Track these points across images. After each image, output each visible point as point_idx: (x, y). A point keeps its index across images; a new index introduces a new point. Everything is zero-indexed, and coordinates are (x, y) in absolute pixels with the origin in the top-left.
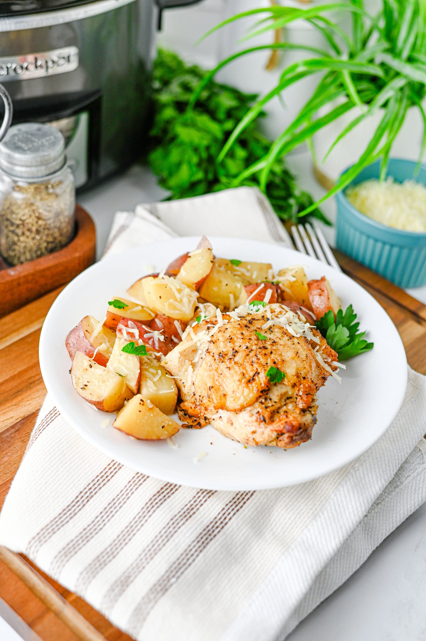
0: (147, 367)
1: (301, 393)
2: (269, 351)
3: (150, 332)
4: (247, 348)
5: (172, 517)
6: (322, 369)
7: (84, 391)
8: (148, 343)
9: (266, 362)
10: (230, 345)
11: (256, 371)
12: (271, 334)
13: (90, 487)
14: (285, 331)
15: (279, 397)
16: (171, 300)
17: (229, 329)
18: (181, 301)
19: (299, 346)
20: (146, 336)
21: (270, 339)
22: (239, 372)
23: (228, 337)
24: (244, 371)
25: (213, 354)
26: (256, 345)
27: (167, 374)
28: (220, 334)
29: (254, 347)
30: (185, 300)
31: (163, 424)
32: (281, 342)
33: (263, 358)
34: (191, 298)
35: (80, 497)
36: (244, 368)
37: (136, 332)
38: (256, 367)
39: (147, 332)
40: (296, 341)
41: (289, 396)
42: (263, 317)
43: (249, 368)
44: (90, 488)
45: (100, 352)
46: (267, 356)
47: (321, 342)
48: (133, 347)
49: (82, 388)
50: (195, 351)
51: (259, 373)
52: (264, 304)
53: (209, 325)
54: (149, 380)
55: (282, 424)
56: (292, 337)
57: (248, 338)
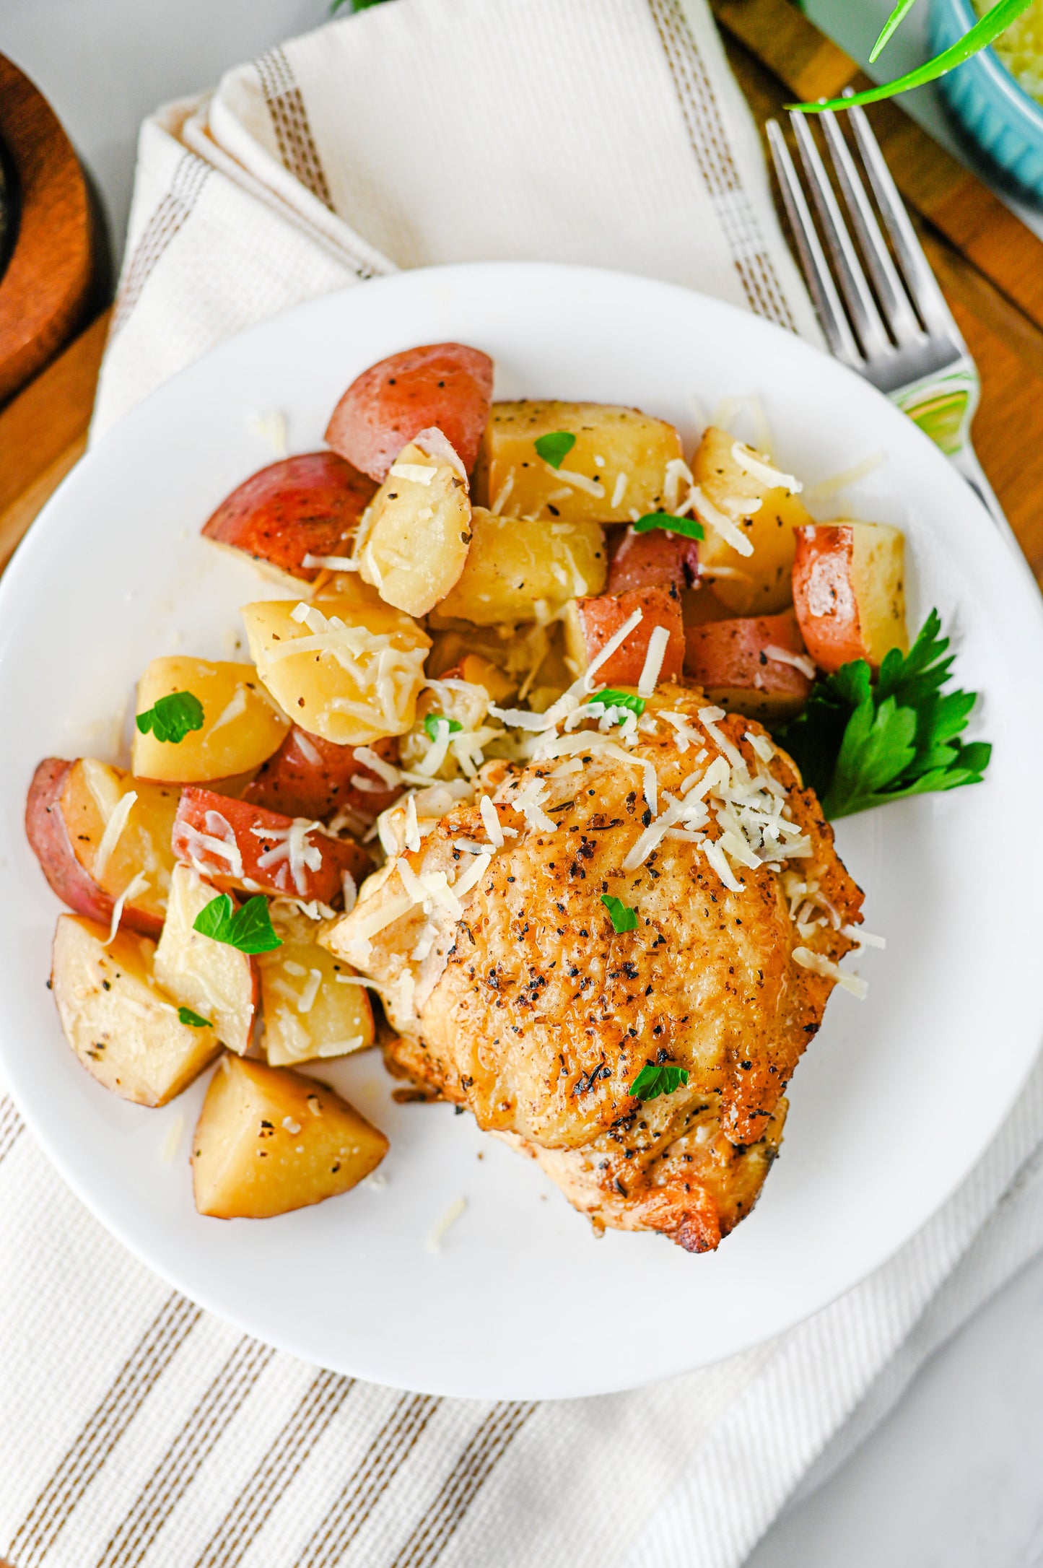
0: (278, 957)
1: (734, 1114)
2: (642, 990)
3: (279, 842)
4: (575, 973)
5: (372, 1440)
6: (809, 984)
7: (98, 1064)
8: (272, 884)
9: (629, 1026)
10: (522, 948)
11: (599, 1060)
12: (651, 888)
13: (149, 1342)
14: (698, 861)
15: (669, 1118)
16: (337, 704)
17: (517, 884)
18: (371, 690)
19: (738, 936)
20: (264, 861)
21: (648, 923)
22: (551, 1055)
23: (517, 918)
24: (565, 1048)
25: (473, 970)
26: (604, 956)
27: (337, 968)
28: (491, 901)
29: (595, 967)
30: (383, 689)
31: (337, 1159)
32: (684, 934)
33: (621, 1015)
34: (401, 675)
35: (126, 1378)
36: (565, 1037)
37: (231, 852)
38: (600, 1049)
39: (267, 845)
40: (729, 907)
41: (697, 1105)
42: (632, 797)
43: (580, 1046)
44: (151, 1350)
45: (133, 905)
46: (635, 1003)
47: (815, 848)
48: (226, 915)
49: (90, 1053)
50: (416, 920)
51: (607, 1075)
52: (641, 707)
53: (461, 844)
54: (283, 1012)
55: (673, 1215)
56: (717, 891)
57: (578, 930)
